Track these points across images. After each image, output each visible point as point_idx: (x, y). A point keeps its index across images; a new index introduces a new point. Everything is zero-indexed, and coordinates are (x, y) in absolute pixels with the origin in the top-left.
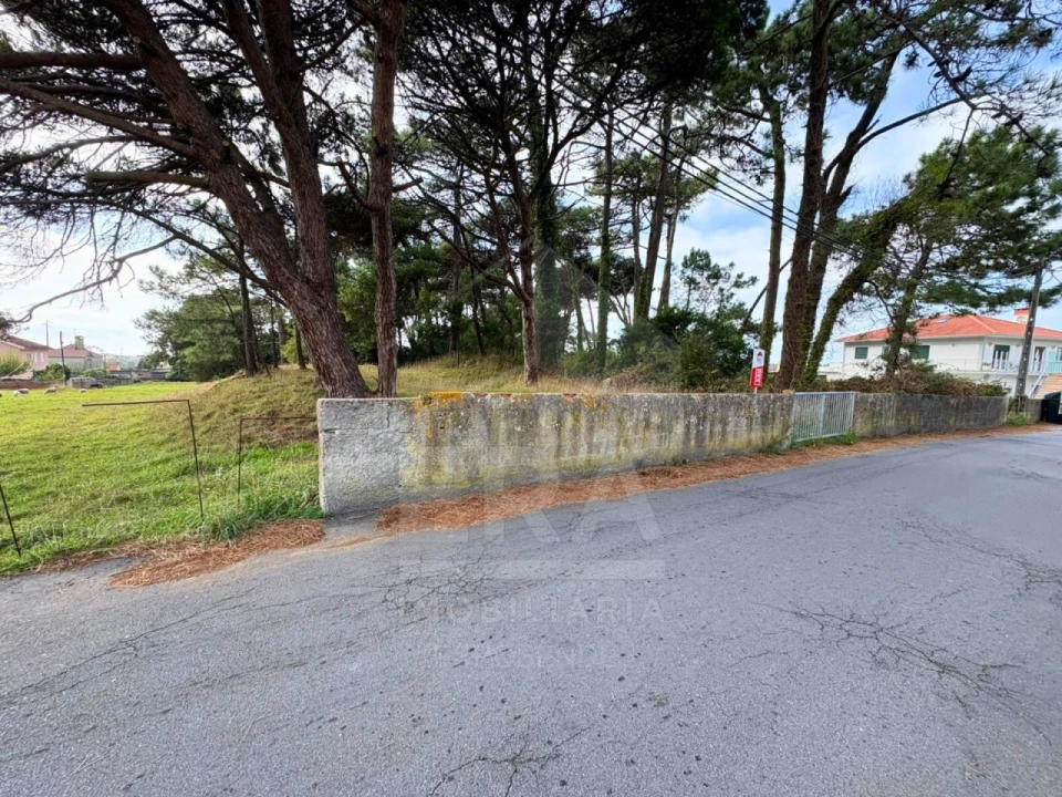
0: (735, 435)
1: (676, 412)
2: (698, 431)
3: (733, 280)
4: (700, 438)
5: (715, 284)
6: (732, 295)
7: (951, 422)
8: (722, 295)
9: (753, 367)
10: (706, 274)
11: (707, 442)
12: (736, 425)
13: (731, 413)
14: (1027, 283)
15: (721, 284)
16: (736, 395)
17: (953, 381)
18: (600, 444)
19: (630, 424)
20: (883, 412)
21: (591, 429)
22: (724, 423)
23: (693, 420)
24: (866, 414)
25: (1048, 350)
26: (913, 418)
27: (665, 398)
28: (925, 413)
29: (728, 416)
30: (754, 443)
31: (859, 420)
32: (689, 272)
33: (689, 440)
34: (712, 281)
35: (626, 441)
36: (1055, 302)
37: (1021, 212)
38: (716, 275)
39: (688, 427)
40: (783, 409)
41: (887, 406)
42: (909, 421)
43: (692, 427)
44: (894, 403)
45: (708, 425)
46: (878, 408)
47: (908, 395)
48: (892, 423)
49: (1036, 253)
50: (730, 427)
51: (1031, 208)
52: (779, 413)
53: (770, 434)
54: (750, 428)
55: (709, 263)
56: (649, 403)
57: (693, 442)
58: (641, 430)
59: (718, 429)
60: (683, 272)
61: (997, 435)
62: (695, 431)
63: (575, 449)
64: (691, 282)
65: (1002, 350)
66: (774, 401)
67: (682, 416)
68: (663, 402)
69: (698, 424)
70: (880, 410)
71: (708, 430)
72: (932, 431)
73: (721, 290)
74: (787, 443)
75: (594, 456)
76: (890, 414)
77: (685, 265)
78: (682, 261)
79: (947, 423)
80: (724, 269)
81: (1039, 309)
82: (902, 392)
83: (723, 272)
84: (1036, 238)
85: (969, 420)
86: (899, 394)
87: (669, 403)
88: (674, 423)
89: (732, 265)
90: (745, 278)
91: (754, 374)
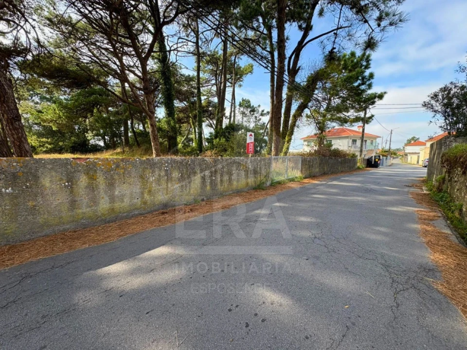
0: (238, 181)
1: (193, 169)
2: (212, 180)
3: (260, 112)
4: (213, 184)
5: (253, 114)
6: (260, 119)
7: (339, 168)
8: (256, 119)
9: (247, 142)
10: (249, 110)
11: (219, 186)
12: (238, 175)
13: (234, 168)
14: (362, 114)
15: (256, 115)
16: (237, 158)
17: (340, 151)
18: (123, 196)
19: (152, 179)
20: (314, 165)
21: (111, 185)
22: (230, 174)
23: (207, 173)
24: (307, 166)
25: (368, 141)
26: (325, 167)
27: (183, 160)
28: (330, 165)
29: (232, 171)
30: (250, 184)
31: (304, 169)
32: (242, 109)
33: (206, 186)
34: (252, 113)
35: (150, 191)
36: (370, 122)
37: (360, 85)
38: (253, 110)
39: (203, 178)
40: (265, 165)
41: (315, 162)
42: (324, 169)
43: (207, 178)
44: (318, 161)
45: (219, 176)
46: (311, 164)
47: (323, 157)
48: (317, 170)
49: (365, 102)
50: (234, 177)
51: (363, 84)
52: (264, 168)
53: (259, 179)
54: (247, 176)
55: (250, 105)
56: (169, 164)
57: (208, 188)
58: (163, 182)
59: (226, 178)
60: (239, 109)
61: (355, 173)
62: (209, 181)
63: (94, 201)
64: (243, 113)
65: (354, 141)
66: (260, 161)
67: (199, 171)
68: (181, 163)
69: (211, 176)
70: (312, 165)
71: (219, 180)
72: (333, 173)
73: (256, 117)
74: (268, 183)
75: (117, 205)
76: (316, 166)
77: (240, 105)
78: (239, 104)
79: (338, 169)
80: (256, 108)
81: (366, 124)
82: (320, 156)
83: (256, 109)
84: (364, 96)
85: (345, 168)
86: (320, 157)
87: (187, 164)
88: (192, 176)
89: (259, 106)
90: (265, 112)
91: (248, 147)
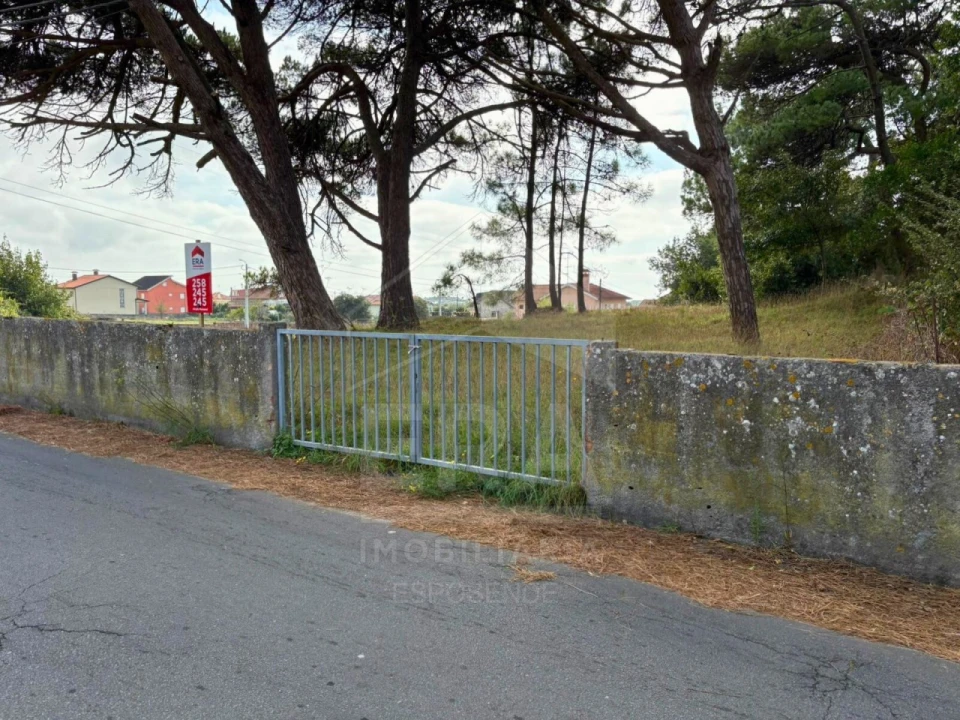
1: (55, 343)
2: (84, 375)
4: (87, 384)
11: (97, 392)
12: (140, 377)
19: (15, 351)
22: (120, 368)
23: (76, 357)
27: (43, 323)
29: (124, 360)
33: (75, 385)
35: (14, 370)
39: (70, 365)
43: (76, 367)
45: (96, 367)
56: (29, 329)
57: (79, 389)
58: (24, 360)
59: (111, 376)
62: (79, 374)
67: (63, 349)
69: (82, 364)
71: (97, 376)
88: (54, 357)
